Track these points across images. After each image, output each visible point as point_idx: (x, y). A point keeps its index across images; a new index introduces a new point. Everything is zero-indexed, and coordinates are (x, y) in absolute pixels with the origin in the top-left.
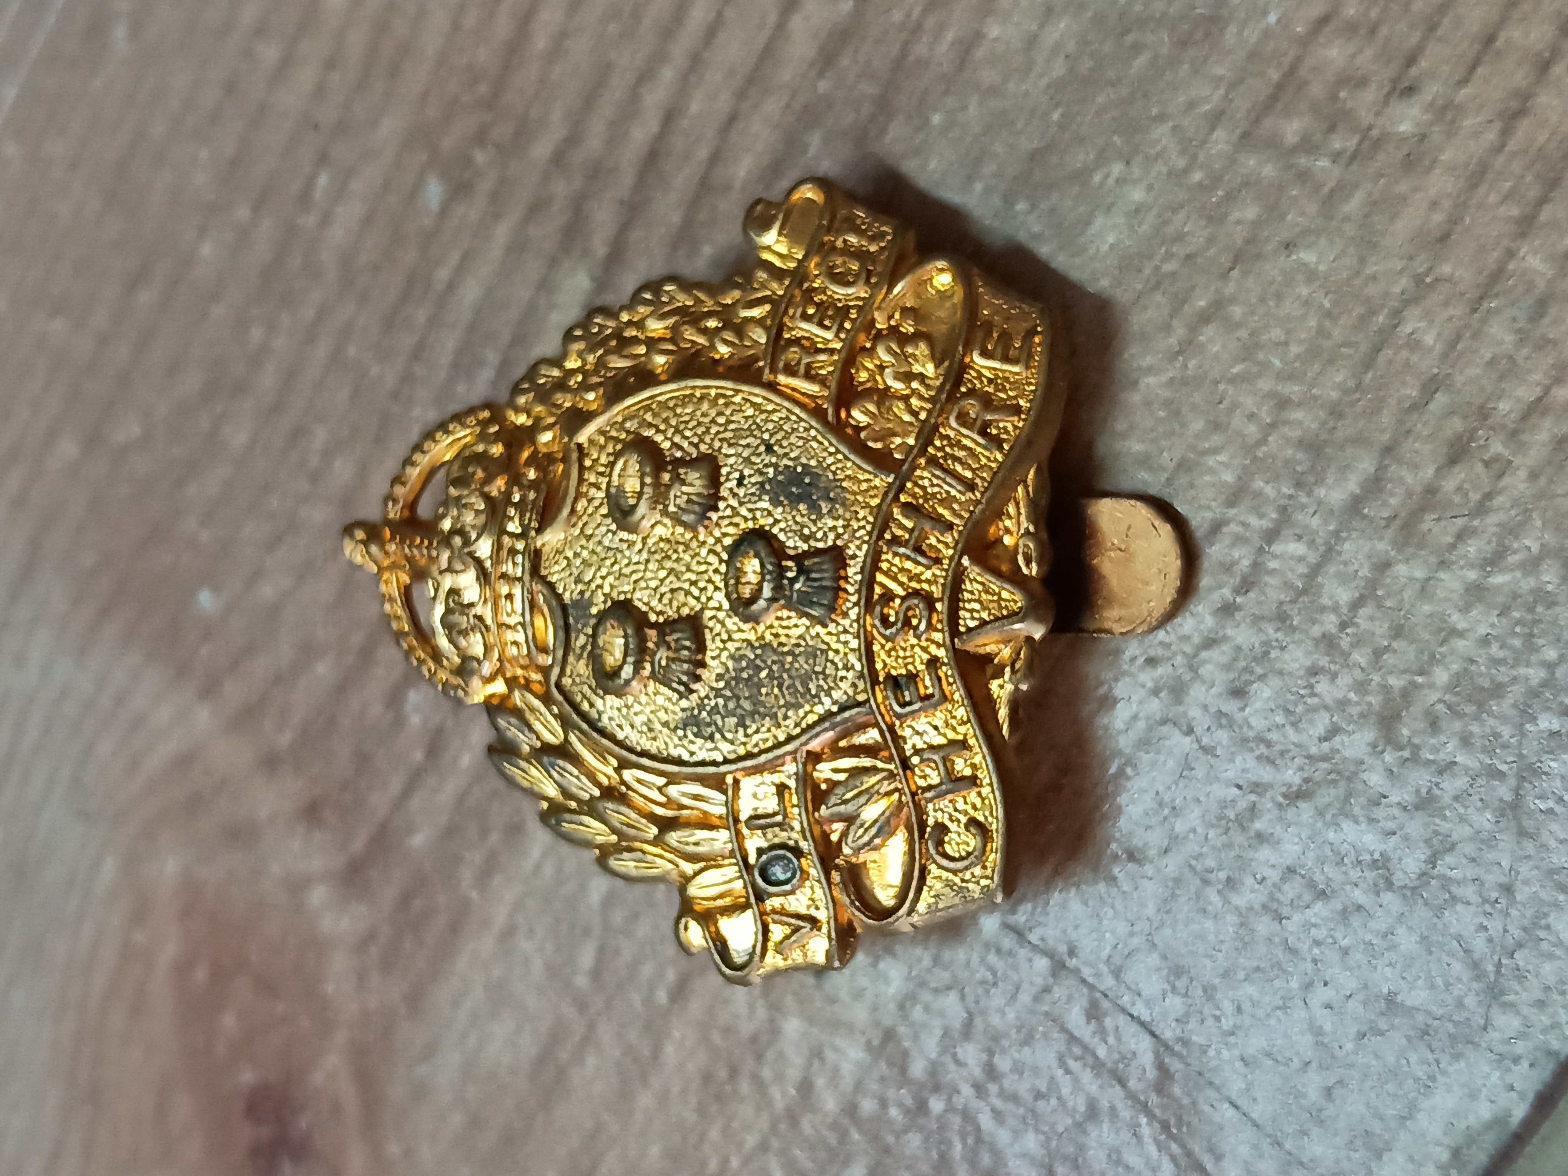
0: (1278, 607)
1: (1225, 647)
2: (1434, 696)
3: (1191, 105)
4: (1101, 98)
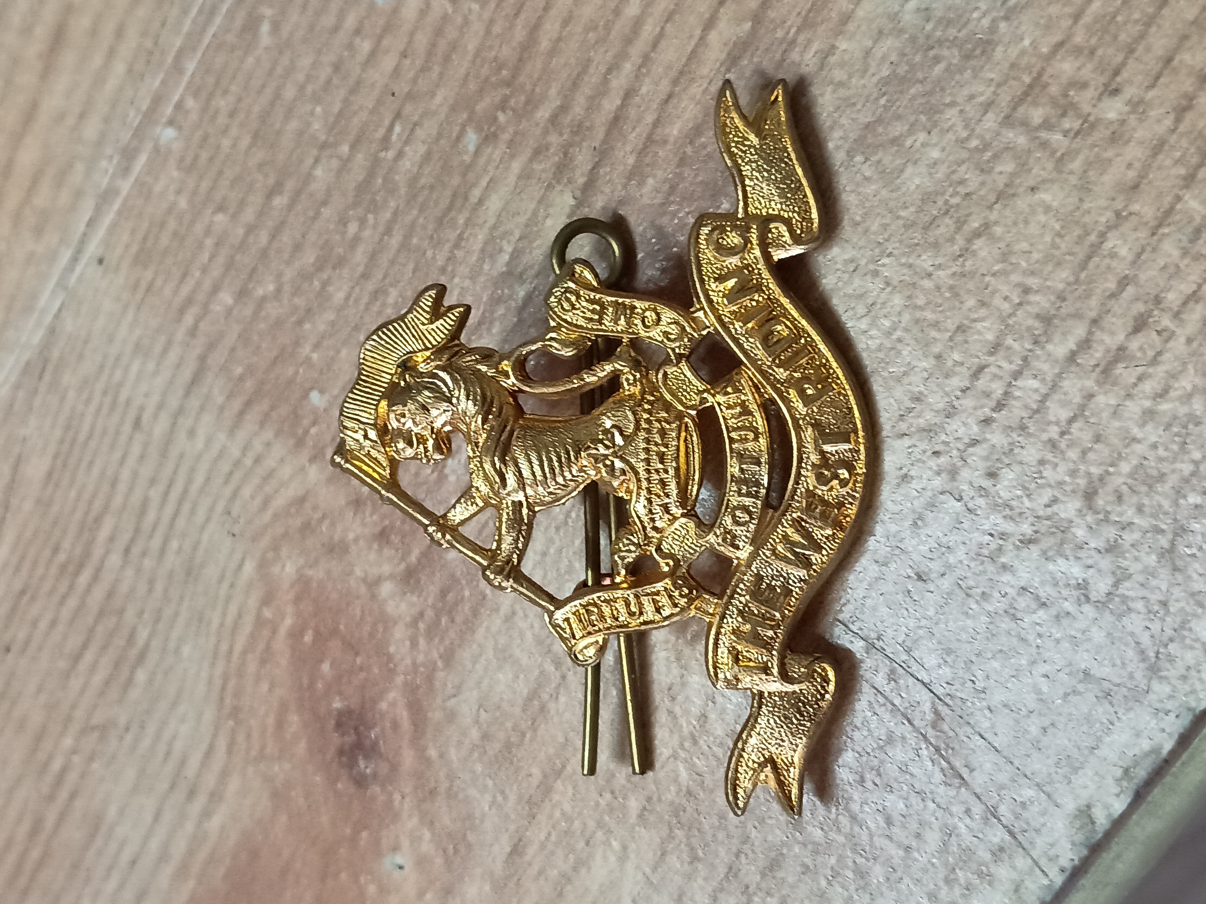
1: (985, 446)
2: (1120, 480)
3: (972, 97)
4: (913, 91)
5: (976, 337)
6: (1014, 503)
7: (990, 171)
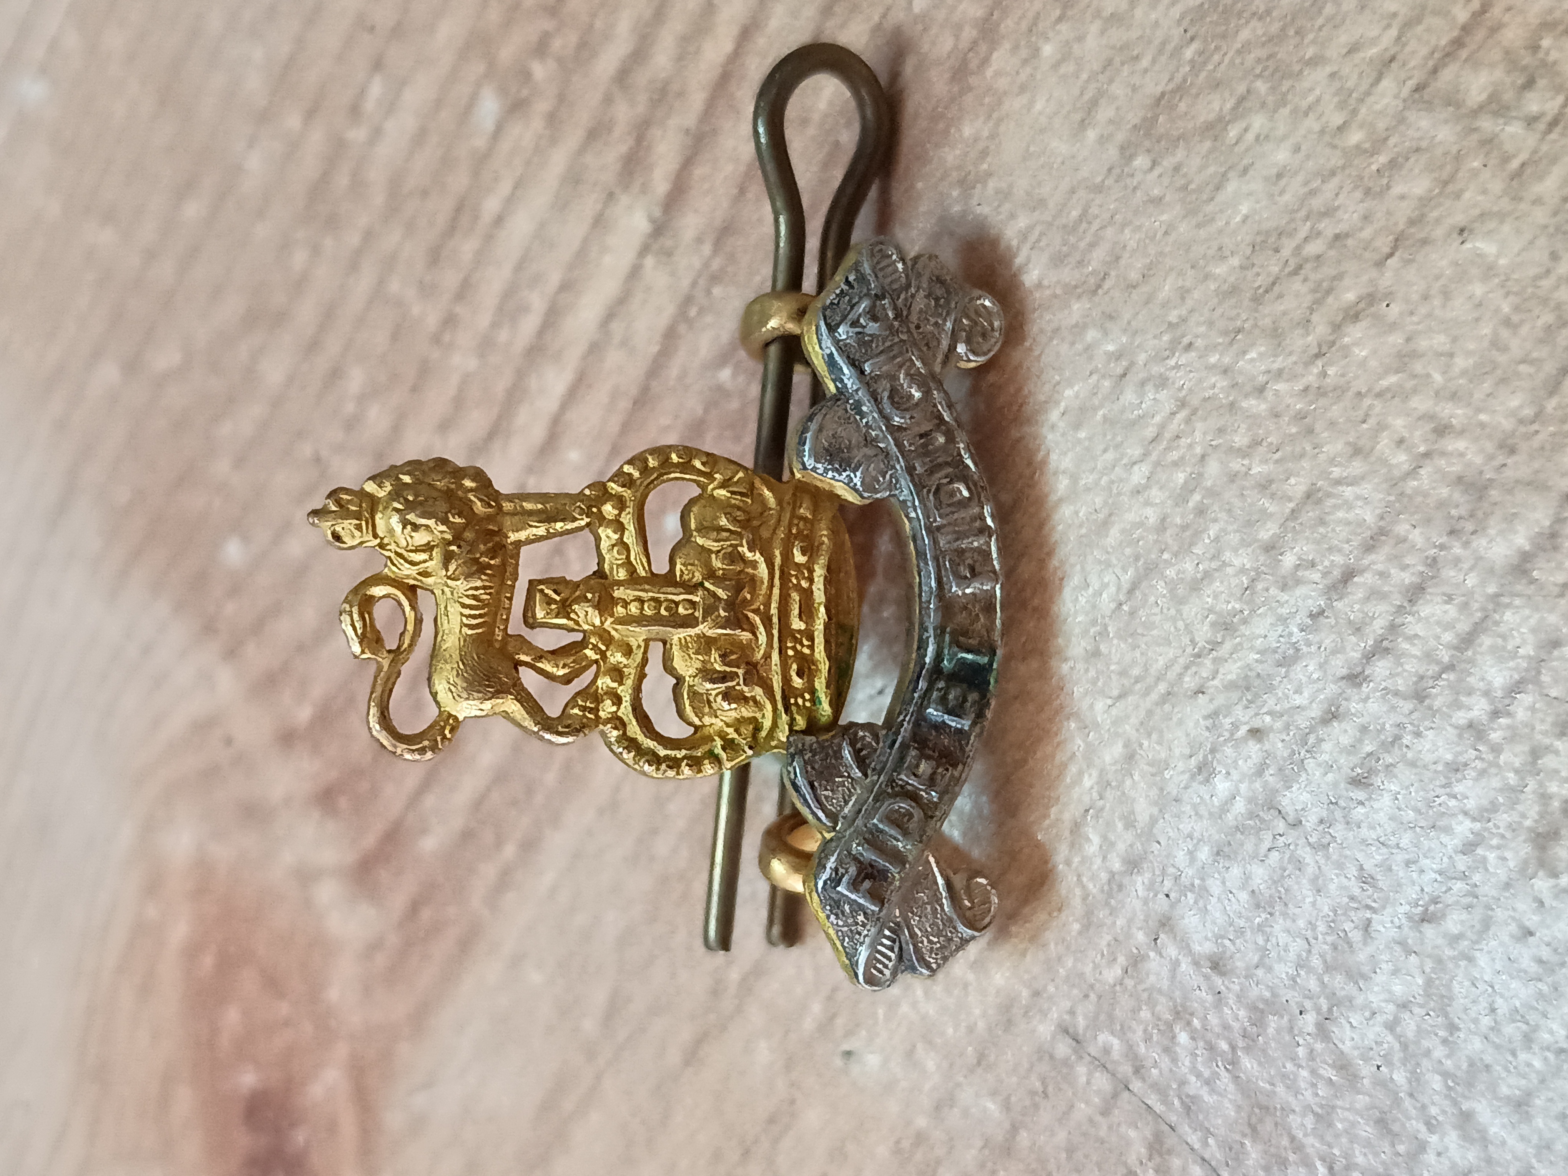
0: (1416, 682)
5: (1341, 514)
7: (1381, 194)
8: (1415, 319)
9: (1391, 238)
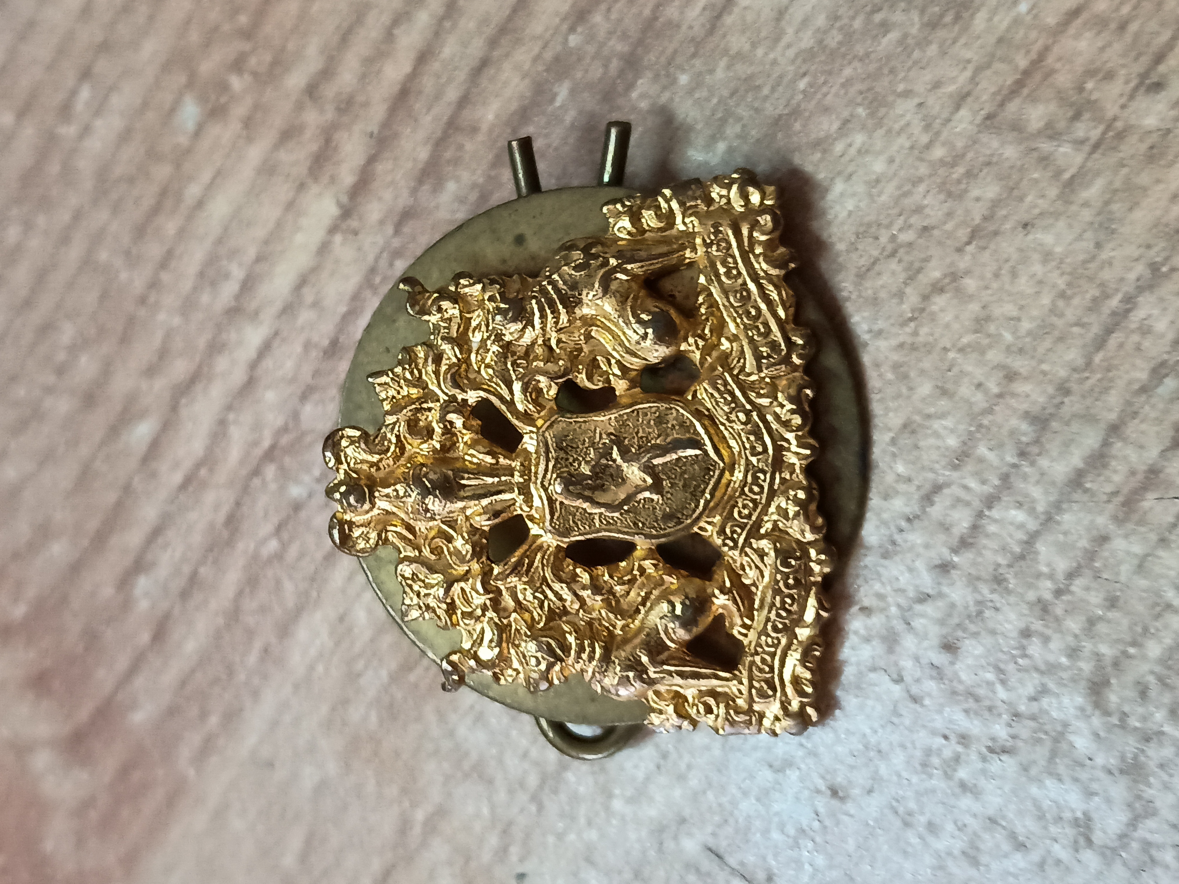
0: (995, 570)
1: (940, 603)
2: (1145, 667)
3: (937, 85)
4: (848, 72)
5: (932, 441)
6: (981, 692)
7: (960, 196)
8: (989, 292)
9: (969, 230)
